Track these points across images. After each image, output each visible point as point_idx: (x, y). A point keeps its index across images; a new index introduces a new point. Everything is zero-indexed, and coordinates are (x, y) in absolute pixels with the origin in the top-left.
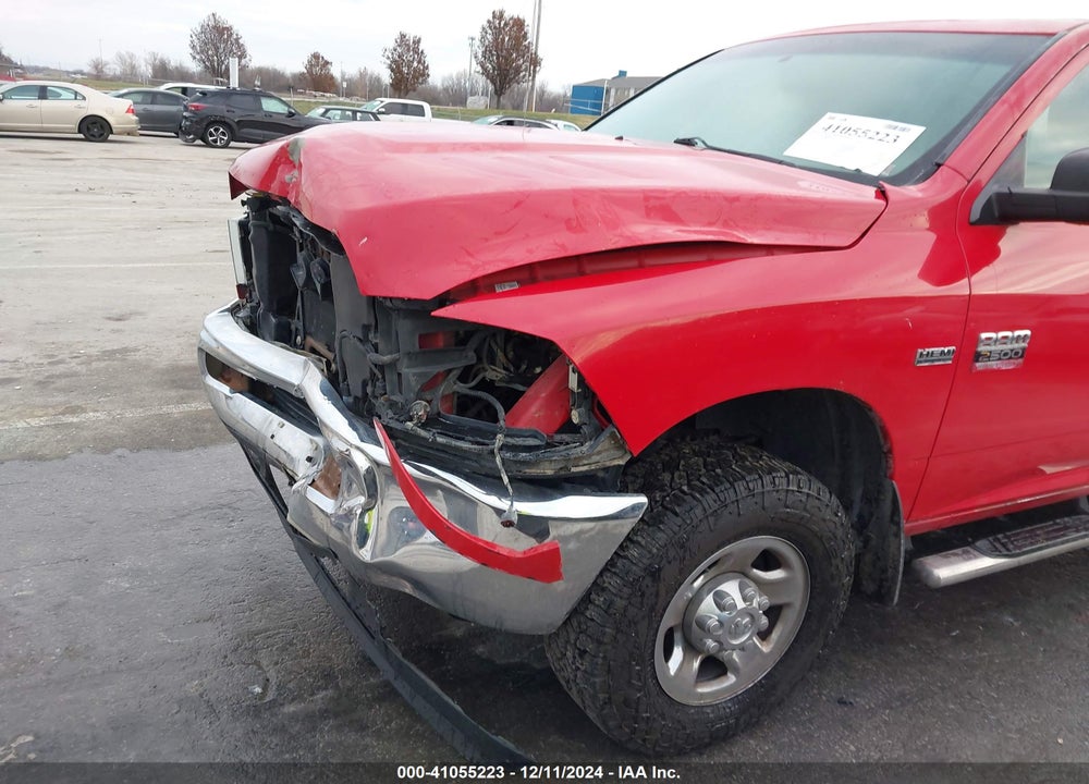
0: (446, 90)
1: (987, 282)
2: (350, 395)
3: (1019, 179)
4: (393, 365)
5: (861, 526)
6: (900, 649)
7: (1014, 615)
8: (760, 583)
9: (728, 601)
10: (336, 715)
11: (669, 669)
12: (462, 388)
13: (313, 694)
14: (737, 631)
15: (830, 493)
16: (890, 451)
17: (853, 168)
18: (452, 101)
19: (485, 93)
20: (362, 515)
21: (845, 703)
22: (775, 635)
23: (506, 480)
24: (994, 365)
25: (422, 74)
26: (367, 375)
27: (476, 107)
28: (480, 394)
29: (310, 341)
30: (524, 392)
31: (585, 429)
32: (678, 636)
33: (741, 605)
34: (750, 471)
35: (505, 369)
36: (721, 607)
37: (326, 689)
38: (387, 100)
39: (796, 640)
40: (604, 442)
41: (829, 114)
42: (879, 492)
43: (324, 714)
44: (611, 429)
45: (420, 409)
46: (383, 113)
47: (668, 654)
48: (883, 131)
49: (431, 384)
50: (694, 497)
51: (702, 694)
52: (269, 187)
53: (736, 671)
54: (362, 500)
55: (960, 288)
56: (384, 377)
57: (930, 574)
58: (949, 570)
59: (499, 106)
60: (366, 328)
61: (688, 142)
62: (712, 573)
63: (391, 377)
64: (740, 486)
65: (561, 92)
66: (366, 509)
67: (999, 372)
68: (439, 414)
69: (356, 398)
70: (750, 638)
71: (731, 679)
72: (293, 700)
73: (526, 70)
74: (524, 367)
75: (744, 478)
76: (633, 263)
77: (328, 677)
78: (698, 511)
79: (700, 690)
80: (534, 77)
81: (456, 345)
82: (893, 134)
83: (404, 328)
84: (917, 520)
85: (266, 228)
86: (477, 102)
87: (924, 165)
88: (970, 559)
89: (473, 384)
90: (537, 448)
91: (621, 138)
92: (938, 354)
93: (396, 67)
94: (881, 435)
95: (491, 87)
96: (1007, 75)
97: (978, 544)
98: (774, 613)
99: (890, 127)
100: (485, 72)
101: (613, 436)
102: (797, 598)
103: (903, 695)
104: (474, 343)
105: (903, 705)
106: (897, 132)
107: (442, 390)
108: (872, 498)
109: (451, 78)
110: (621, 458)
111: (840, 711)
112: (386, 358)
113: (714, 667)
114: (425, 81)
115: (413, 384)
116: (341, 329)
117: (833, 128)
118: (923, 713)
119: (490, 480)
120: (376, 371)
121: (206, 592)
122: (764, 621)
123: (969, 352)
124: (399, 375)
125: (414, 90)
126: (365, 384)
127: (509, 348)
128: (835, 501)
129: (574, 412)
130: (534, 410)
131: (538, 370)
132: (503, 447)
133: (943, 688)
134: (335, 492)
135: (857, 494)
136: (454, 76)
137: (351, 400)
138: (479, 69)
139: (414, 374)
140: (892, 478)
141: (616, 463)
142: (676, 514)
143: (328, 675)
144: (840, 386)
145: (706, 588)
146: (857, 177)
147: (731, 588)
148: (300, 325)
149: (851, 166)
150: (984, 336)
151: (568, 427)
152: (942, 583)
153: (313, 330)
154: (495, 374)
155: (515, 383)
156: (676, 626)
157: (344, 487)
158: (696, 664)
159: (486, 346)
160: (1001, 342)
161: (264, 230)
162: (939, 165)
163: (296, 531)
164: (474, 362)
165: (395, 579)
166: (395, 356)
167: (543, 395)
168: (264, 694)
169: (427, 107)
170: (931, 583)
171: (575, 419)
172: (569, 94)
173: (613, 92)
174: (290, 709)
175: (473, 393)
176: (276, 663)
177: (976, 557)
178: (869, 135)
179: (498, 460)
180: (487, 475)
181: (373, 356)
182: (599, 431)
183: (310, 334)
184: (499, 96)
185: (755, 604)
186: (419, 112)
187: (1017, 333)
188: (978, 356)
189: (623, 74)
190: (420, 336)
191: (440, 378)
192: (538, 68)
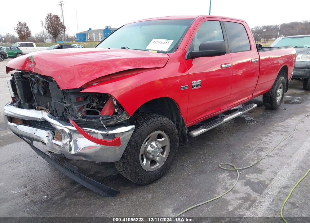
0: (37, 38)
1: (191, 71)
2: (58, 117)
3: (193, 50)
4: (70, 106)
5: (177, 126)
6: (191, 153)
7: (211, 142)
8: (159, 142)
9: (153, 146)
10: (69, 197)
11: (144, 164)
12: (88, 109)
13: (61, 194)
14: (156, 153)
15: (170, 120)
16: (180, 109)
17: (161, 50)
18: (40, 41)
19: (50, 38)
20: (69, 143)
21: (182, 166)
22: (165, 153)
23: (105, 126)
24: (196, 88)
25: (29, 34)
26: (63, 110)
27: (48, 42)
28: (93, 109)
29: (40, 107)
30: (102, 108)
31: (119, 113)
32: (144, 156)
33: (156, 146)
34: (152, 117)
35: (97, 103)
36: (152, 148)
37: (63, 192)
38: (20, 43)
39: (169, 153)
40: (124, 115)
41: (153, 39)
42: (179, 118)
43: (65, 197)
44: (125, 112)
45: (80, 115)
46: (20, 47)
47: (143, 161)
48: (165, 42)
49: (80, 110)
50: (142, 125)
51: (152, 169)
52: (25, 69)
53: (158, 162)
54: (69, 139)
55: (186, 73)
56: (68, 110)
57: (193, 134)
58: (196, 133)
59: (56, 42)
60: (62, 99)
61: (124, 48)
62: (149, 141)
63: (70, 109)
64: (150, 120)
65: (73, 36)
66: (70, 141)
67: (197, 89)
68: (84, 116)
69: (60, 117)
70: (159, 154)
71: (158, 164)
72: (56, 196)
73: (61, 30)
74: (101, 102)
75: (151, 119)
76: (121, 76)
77: (63, 190)
78: (143, 127)
79: (151, 168)
80: (65, 32)
81: (84, 99)
82: (167, 42)
83: (72, 97)
84: (188, 123)
85: (21, 81)
86: (48, 41)
87: (175, 48)
88: (200, 130)
89: (90, 108)
90: (110, 118)
91: (110, 48)
92: (184, 87)
93: (19, 32)
94: (177, 106)
95: (51, 36)
96: (187, 28)
97: (201, 127)
98: (164, 148)
99: (166, 41)
100: (49, 32)
101: (126, 113)
102: (168, 144)
103: (193, 162)
104: (88, 99)
105: (193, 164)
106: (168, 42)
107: (83, 110)
108: (178, 120)
109: (38, 34)
110: (128, 117)
111: (181, 168)
112: (69, 105)
113: (153, 162)
114: (30, 36)
115: (76, 110)
116: (54, 100)
117: (155, 42)
118: (197, 164)
119: (100, 128)
120: (66, 108)
121: (21, 180)
122: (162, 150)
123: (191, 86)
124: (72, 108)
125: (27, 39)
126: (63, 113)
127: (97, 98)
128: (171, 121)
129: (116, 110)
130: (106, 111)
131: (105, 103)
132: (102, 120)
133: (200, 159)
134: (60, 140)
135: (175, 120)
136: (39, 34)
137: (59, 118)
138: (47, 31)
139: (76, 108)
140: (181, 115)
141: (127, 119)
142: (139, 129)
143: (63, 189)
144: (168, 96)
145: (148, 145)
146: (162, 52)
147: (153, 143)
148: (36, 104)
149: (160, 50)
150: (193, 82)
151: (115, 113)
152: (196, 136)
153: (40, 104)
154: (95, 105)
155: (100, 106)
156: (143, 154)
157: (63, 138)
158: (149, 163)
159: (91, 99)
160: (196, 83)
161: (20, 81)
162: (178, 48)
163: (52, 152)
164: (90, 103)
165: (80, 157)
166: (71, 104)
167: (108, 107)
168: (48, 197)
169: (34, 44)
170: (194, 136)
171: (116, 111)
172: (76, 36)
173: (88, 35)
174: (56, 198)
175: (91, 109)
176: (48, 190)
177: (201, 129)
178: (163, 43)
179: (102, 122)
180: (99, 127)
181: (65, 105)
182: (122, 113)
183: (40, 106)
184: (55, 39)
185: (159, 146)
186: (32, 45)
187: (199, 81)
188: (192, 86)
189: (90, 29)
190: (76, 98)
191: (82, 108)
192: (65, 30)
